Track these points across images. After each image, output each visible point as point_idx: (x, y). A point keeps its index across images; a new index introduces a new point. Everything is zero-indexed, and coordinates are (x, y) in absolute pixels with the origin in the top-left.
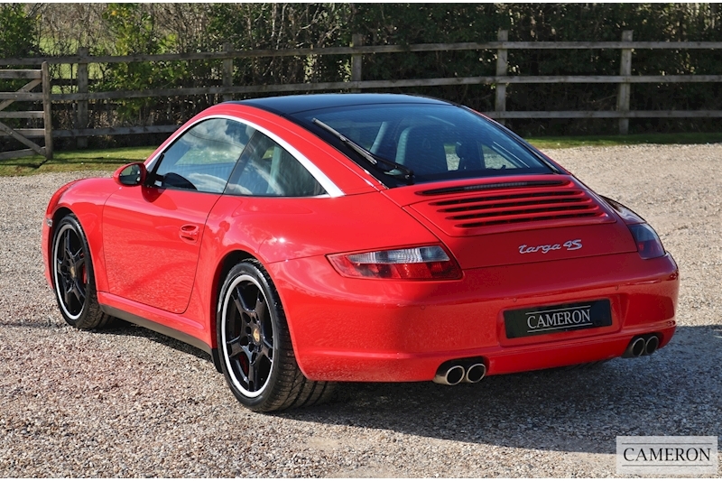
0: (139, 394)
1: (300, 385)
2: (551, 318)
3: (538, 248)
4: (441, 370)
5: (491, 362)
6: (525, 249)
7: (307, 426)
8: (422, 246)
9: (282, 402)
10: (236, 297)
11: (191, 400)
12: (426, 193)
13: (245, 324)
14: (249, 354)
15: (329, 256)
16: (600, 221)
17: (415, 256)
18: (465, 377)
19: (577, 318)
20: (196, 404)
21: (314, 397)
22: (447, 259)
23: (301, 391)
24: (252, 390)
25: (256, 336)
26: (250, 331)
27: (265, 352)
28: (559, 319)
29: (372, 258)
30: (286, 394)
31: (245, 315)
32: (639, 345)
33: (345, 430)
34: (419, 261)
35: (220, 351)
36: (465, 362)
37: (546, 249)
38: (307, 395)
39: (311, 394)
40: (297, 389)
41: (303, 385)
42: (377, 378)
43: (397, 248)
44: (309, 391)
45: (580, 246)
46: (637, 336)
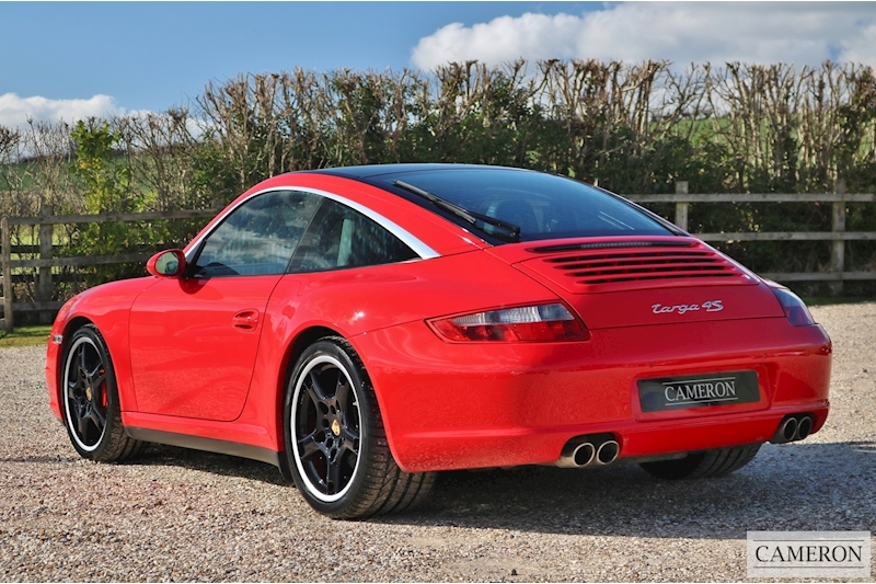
0: (190, 508)
1: (391, 482)
2: (691, 389)
3: (674, 308)
4: (566, 451)
5: (625, 440)
6: (658, 309)
7: (402, 529)
8: (539, 305)
9: (370, 503)
10: (309, 385)
11: (254, 512)
12: (537, 250)
13: (321, 416)
14: (327, 452)
15: (428, 322)
16: (739, 282)
17: (533, 315)
18: (595, 458)
19: (721, 392)
20: (262, 514)
21: (407, 498)
22: (571, 317)
23: (393, 489)
24: (331, 493)
25: (336, 428)
26: (327, 424)
27: (347, 445)
28: (700, 391)
29: (481, 320)
30: (375, 492)
31: (322, 405)
32: (791, 427)
33: (450, 531)
34: (537, 320)
35: (289, 453)
36: (596, 439)
37: (683, 309)
38: (400, 495)
39: (404, 494)
40: (389, 486)
41: (395, 482)
42: (486, 462)
43: (509, 307)
44: (402, 489)
45: (721, 308)
46: (788, 415)
